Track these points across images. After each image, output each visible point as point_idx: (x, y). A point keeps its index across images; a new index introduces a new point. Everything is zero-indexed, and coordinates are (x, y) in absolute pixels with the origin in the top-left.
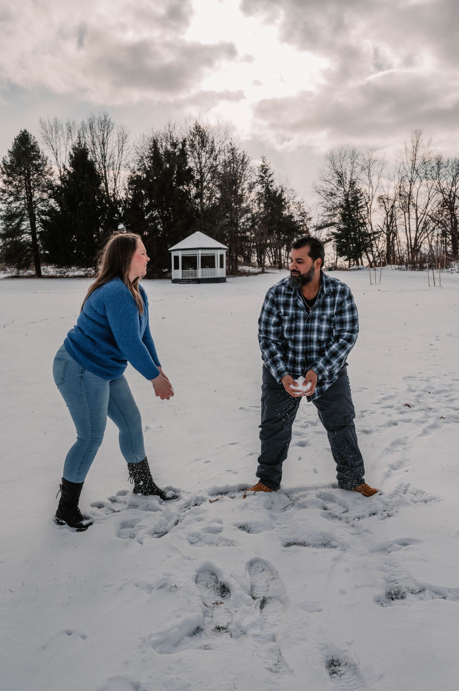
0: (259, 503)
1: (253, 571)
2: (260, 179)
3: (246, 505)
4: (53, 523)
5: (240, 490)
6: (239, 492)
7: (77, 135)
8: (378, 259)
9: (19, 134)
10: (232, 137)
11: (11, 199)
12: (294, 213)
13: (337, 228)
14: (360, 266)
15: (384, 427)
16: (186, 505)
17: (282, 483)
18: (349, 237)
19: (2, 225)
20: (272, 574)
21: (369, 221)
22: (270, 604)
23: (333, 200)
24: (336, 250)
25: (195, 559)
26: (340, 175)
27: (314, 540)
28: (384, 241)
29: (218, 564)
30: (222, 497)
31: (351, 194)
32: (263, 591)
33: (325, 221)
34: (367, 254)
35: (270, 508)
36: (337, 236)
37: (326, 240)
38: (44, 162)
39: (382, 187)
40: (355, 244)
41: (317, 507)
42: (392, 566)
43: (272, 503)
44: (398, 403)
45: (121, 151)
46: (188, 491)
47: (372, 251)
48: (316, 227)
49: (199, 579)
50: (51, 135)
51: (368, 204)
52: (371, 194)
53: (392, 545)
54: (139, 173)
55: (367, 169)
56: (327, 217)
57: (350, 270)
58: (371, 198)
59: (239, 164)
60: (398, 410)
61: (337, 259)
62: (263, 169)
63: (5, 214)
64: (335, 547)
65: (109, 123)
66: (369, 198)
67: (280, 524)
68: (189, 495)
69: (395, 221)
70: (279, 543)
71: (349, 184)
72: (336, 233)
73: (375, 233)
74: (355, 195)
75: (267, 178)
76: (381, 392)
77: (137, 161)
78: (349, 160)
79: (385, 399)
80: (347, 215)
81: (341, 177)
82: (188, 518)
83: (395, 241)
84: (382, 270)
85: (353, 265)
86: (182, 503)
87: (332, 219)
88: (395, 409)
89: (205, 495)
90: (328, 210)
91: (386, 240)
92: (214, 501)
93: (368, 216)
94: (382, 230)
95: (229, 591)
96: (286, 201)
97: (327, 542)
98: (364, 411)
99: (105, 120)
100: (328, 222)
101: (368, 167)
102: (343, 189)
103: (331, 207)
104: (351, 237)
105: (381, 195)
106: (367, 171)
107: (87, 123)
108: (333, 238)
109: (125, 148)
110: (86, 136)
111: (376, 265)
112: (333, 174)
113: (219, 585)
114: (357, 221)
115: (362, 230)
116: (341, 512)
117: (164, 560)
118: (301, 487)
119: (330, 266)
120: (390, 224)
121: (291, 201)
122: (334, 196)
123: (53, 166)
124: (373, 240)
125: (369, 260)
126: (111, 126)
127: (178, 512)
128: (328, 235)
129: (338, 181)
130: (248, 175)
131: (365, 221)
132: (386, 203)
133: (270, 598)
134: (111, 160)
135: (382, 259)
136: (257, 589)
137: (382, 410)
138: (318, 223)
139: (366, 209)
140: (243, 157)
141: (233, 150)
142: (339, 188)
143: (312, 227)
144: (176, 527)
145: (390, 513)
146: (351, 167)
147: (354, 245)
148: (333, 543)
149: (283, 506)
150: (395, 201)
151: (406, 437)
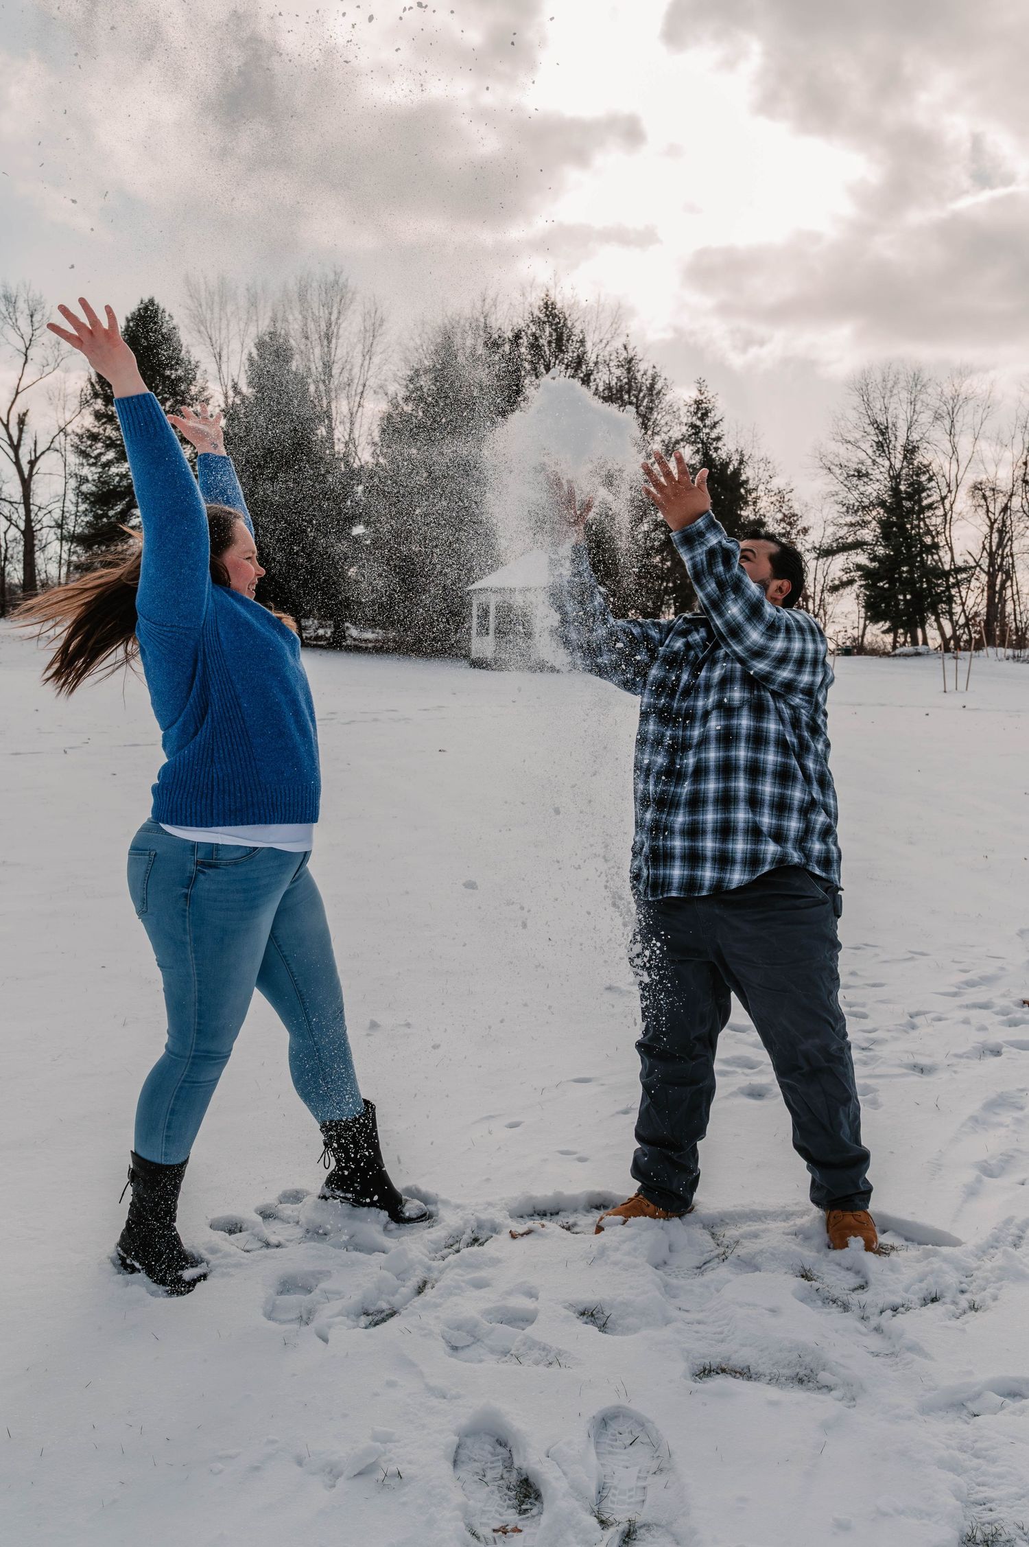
0: (635, 1249)
1: (608, 1441)
2: (692, 431)
3: (603, 1251)
4: (109, 1267)
5: (592, 1207)
6: (588, 1211)
7: (270, 314)
8: (964, 633)
9: (137, 307)
10: (628, 332)
11: (111, 455)
12: (768, 515)
13: (870, 554)
14: (921, 648)
15: (968, 1057)
16: (451, 1241)
17: (697, 1197)
18: (896, 576)
19: (86, 515)
20: (656, 1455)
21: (947, 541)
22: (644, 1543)
23: (862, 489)
24: (863, 607)
25: (458, 1397)
26: (881, 429)
27: (774, 1365)
28: (980, 590)
29: (518, 1420)
30: (543, 1226)
31: (907, 475)
32: (629, 1504)
33: (840, 537)
34: (937, 620)
35: (665, 1263)
36: (867, 573)
37: (841, 582)
38: (189, 374)
39: (982, 462)
40: (911, 594)
41: (784, 1270)
42: (979, 1458)
43: (671, 1249)
44: (1004, 996)
45: (368, 353)
46: (459, 1202)
47: (951, 614)
48: (819, 549)
49: (464, 1453)
50: (209, 312)
51: (946, 501)
52: (953, 478)
53: (978, 1395)
54: (408, 408)
55: (948, 417)
56: (846, 528)
57: (895, 656)
58: (953, 487)
59: (641, 395)
60: (1004, 1015)
61: (865, 627)
62: (698, 409)
63: (94, 488)
64: (829, 1388)
65: (344, 290)
66: (949, 486)
67: (687, 1311)
68: (460, 1214)
69: (1010, 543)
70: (681, 1368)
71: (902, 452)
72: (865, 565)
73: (959, 570)
74: (915, 478)
75: (707, 430)
76: (961, 967)
77: (405, 379)
78: (904, 395)
79: (971, 984)
80: (894, 524)
81: (883, 434)
82: (449, 1278)
83: (1009, 592)
84: (973, 659)
85: (904, 644)
86: (439, 1233)
87: (858, 533)
88: (997, 1013)
89: (500, 1217)
90: (848, 512)
91: (986, 588)
92: (522, 1235)
93: (944, 528)
94: (977, 563)
95: (538, 1496)
96: (751, 486)
97: (808, 1372)
98: (918, 1014)
99: (337, 282)
100: (847, 538)
101: (951, 413)
102: (887, 463)
103: (857, 504)
104: (901, 576)
105: (979, 480)
106: (947, 422)
107: (293, 286)
108: (859, 577)
109: (378, 348)
110: (291, 318)
111: (957, 647)
112: (866, 426)
113: (513, 1478)
114: (916, 540)
115: (929, 563)
116: (846, 1287)
117: (376, 1395)
118: (747, 1210)
119: (848, 643)
120: (998, 549)
121: (761, 487)
122: (866, 480)
123: (209, 384)
124: (953, 587)
125: (943, 634)
126: (350, 295)
127: (426, 1260)
128: (846, 571)
129: (877, 443)
130: (663, 422)
131: (936, 540)
132: (989, 500)
133: (647, 1526)
134: (346, 374)
135: (975, 632)
136: (614, 1495)
137: (964, 1013)
138: (824, 541)
139: (940, 512)
140: (653, 379)
141: (630, 361)
142: (878, 460)
143: (808, 551)
144: (418, 1301)
145: (977, 1298)
146: (908, 411)
147: (908, 597)
148: (824, 1377)
149: (697, 1260)
150: (1011, 496)
151: (1022, 1090)
